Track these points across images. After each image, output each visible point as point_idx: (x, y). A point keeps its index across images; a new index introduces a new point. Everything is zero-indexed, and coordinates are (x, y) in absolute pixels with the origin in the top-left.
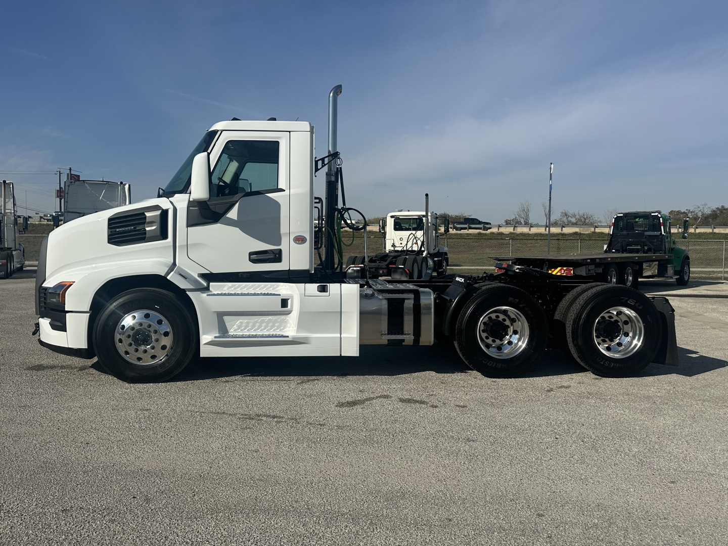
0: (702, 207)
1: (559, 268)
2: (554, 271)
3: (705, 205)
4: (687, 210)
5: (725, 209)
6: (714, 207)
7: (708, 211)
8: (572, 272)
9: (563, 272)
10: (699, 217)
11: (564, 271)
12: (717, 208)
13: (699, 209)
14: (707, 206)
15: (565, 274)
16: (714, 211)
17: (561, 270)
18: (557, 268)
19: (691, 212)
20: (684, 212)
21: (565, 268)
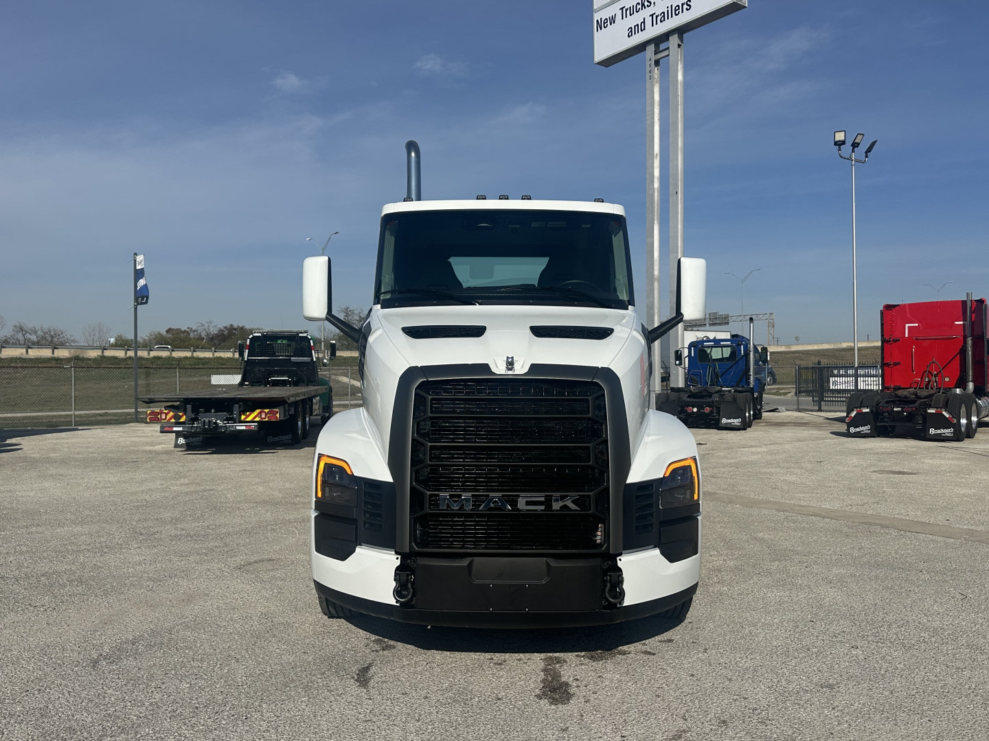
0: (206, 325)
1: (258, 411)
2: (249, 415)
3: (211, 322)
4: (188, 328)
5: (235, 329)
6: (221, 325)
7: (214, 331)
8: (278, 415)
9: (263, 416)
10: (204, 338)
11: (266, 416)
12: (225, 328)
13: (203, 328)
14: (212, 325)
15: (267, 419)
16: (222, 331)
17: (260, 413)
18: (254, 411)
19: (194, 331)
20: (185, 331)
21: (266, 411)
